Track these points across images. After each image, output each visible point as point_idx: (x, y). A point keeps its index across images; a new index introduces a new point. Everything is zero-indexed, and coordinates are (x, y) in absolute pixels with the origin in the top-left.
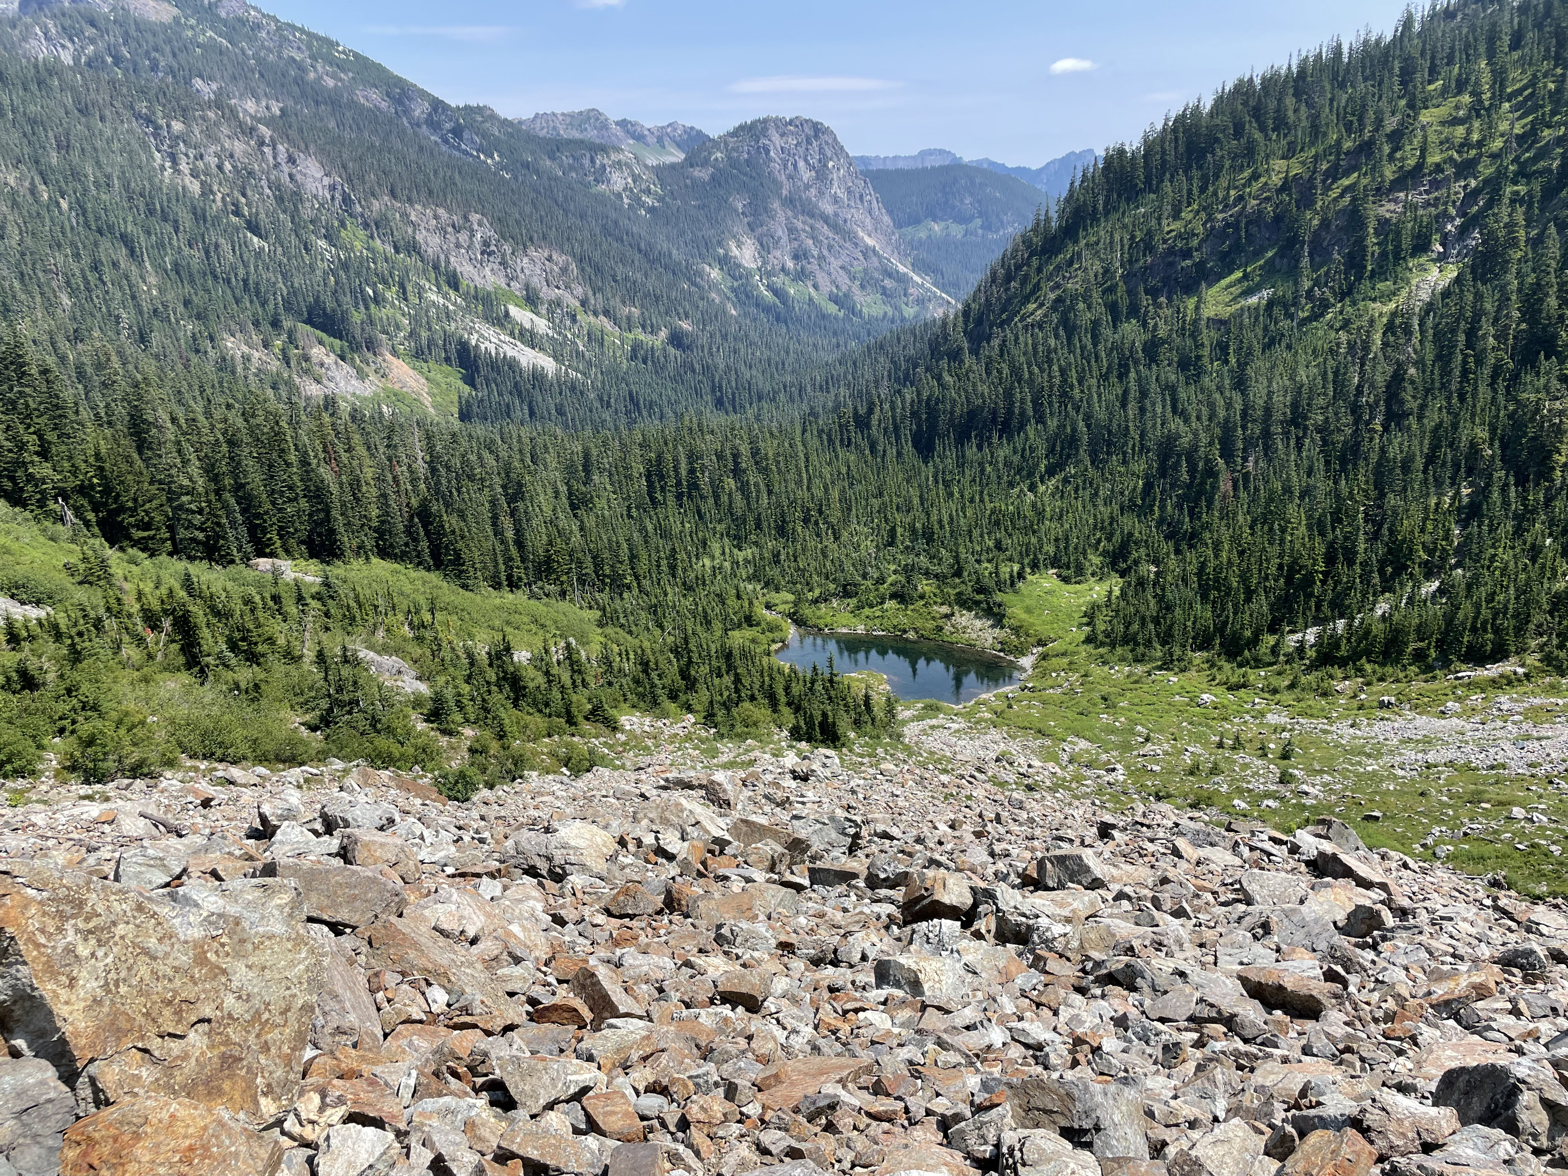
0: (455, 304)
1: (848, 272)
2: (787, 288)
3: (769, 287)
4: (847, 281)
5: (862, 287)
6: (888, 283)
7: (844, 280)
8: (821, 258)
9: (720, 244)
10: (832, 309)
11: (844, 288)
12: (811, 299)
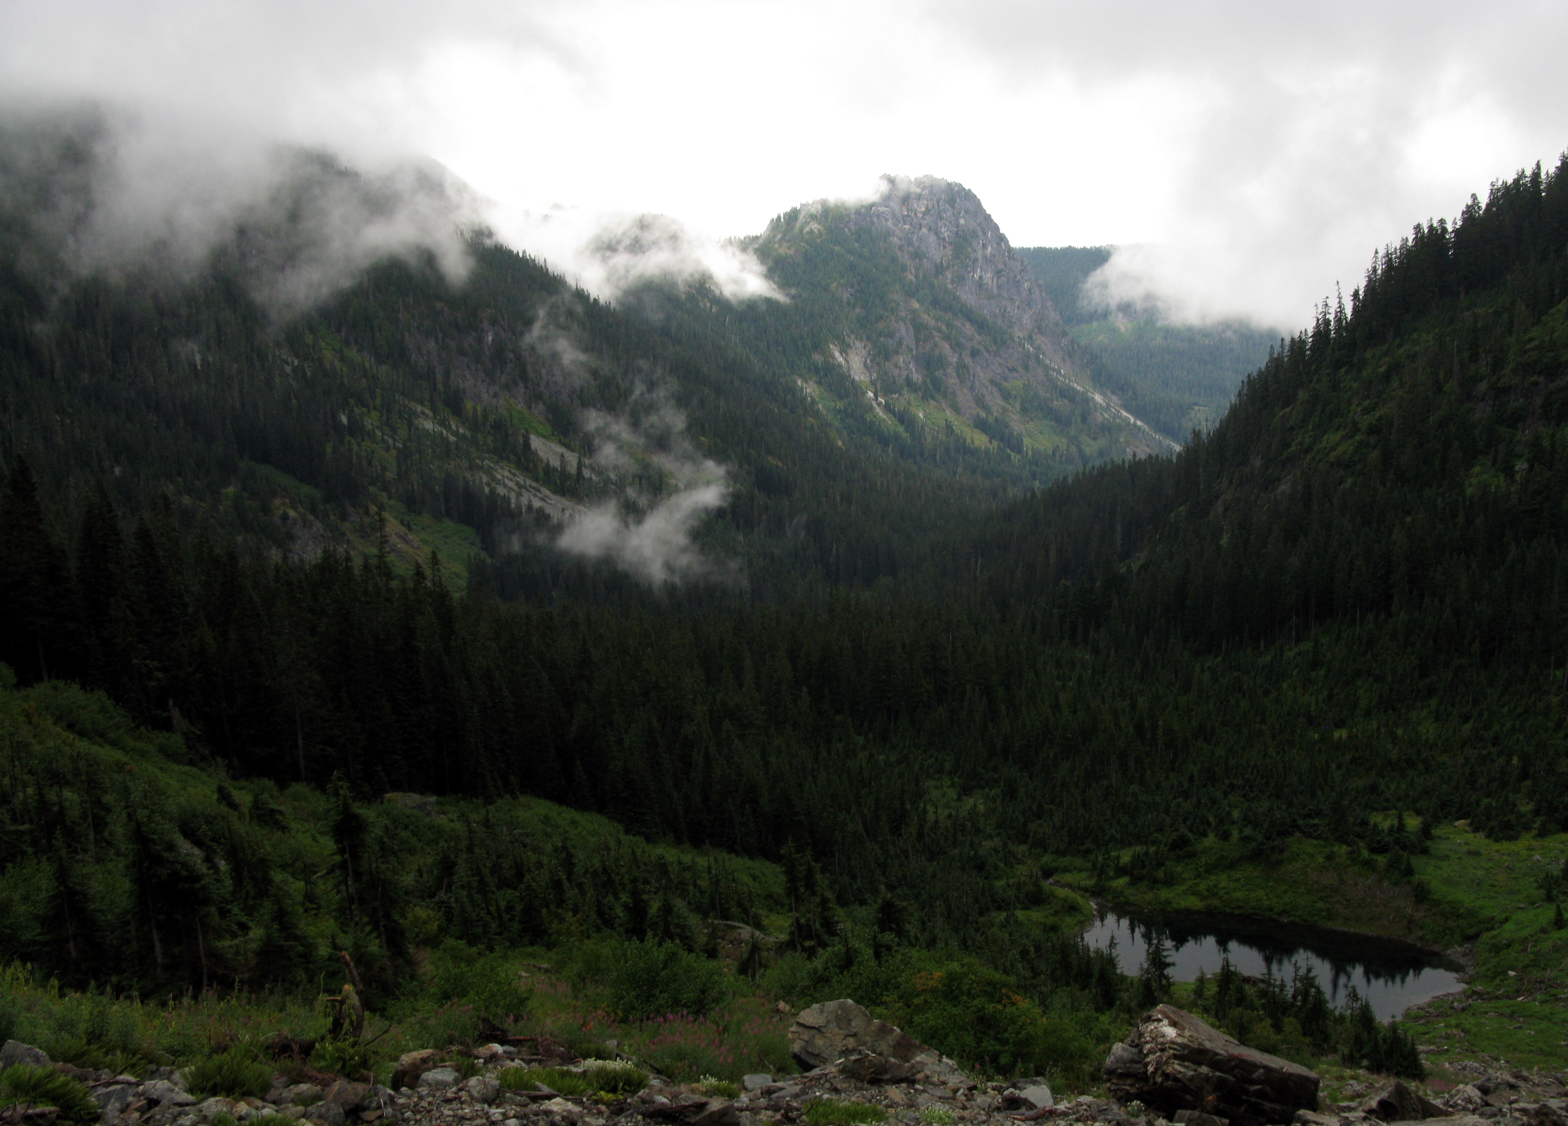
0: (456, 434)
1: (1001, 389)
2: (913, 410)
3: (888, 408)
4: (1000, 402)
5: (1024, 410)
6: (1059, 404)
7: (996, 402)
8: (961, 367)
9: (816, 347)
10: (980, 440)
11: (996, 411)
12: (949, 427)
